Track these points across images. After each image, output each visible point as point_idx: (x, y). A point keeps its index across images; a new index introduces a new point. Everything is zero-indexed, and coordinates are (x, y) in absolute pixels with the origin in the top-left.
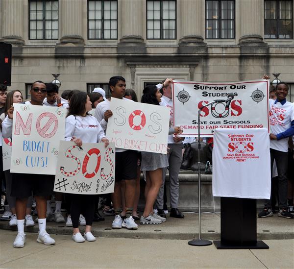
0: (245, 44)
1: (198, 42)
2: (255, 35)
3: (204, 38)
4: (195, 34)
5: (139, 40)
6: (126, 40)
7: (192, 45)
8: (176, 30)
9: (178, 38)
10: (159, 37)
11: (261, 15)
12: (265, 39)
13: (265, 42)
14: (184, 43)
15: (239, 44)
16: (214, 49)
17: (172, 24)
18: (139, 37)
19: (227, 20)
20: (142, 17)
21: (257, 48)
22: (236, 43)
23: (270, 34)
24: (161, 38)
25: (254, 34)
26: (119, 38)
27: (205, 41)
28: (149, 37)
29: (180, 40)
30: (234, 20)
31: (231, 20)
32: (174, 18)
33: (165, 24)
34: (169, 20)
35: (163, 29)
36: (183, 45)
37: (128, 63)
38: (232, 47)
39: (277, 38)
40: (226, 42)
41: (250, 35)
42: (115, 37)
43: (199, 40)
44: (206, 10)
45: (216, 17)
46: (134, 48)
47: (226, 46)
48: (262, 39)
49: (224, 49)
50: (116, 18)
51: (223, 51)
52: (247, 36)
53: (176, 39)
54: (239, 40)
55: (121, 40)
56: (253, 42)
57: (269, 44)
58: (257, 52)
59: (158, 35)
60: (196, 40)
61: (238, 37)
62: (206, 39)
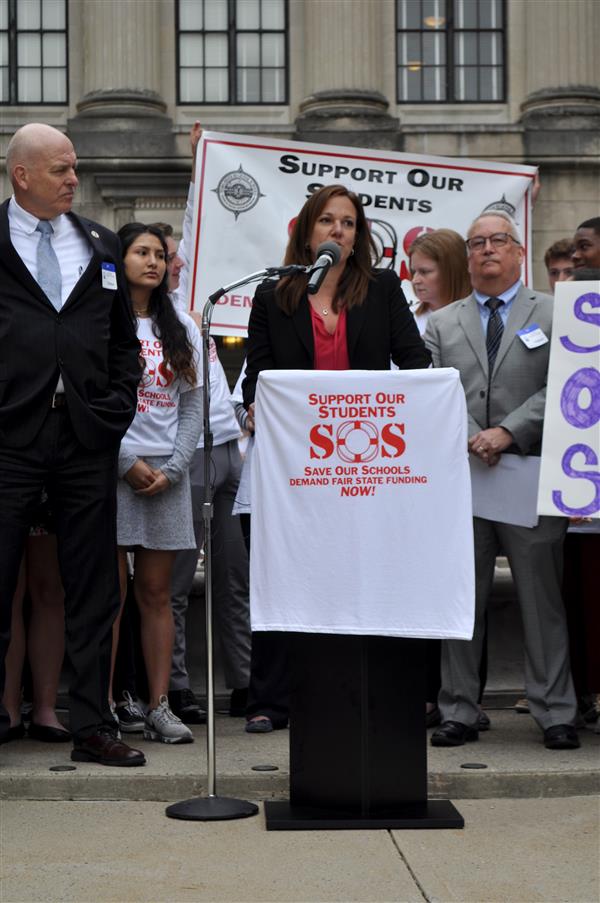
0: (544, 121)
1: (366, 116)
2: (581, 88)
3: (391, 98)
4: (359, 86)
5: (148, 108)
6: (99, 108)
7: (344, 124)
8: (286, 68)
9: (296, 98)
10: (223, 96)
14: (315, 117)
15: (520, 122)
16: (426, 140)
17: (274, 47)
18: (149, 96)
19: (478, 31)
20: (160, 23)
21: (587, 134)
22: (509, 116)
24: (233, 100)
25: (575, 82)
26: (73, 103)
27: (394, 111)
28: (186, 97)
29: (302, 107)
30: (503, 31)
31: (491, 31)
32: (282, 27)
33: (247, 47)
34: (261, 32)
35: (236, 68)
36: (311, 126)
37: (106, 193)
38: (493, 132)
40: (471, 113)
41: (560, 89)
42: (61, 97)
43: (371, 108)
45: (436, 21)
46: (130, 136)
47: (473, 129)
49: (464, 139)
50: (62, 26)
52: (550, 90)
53: (286, 102)
54: (523, 107)
55: (79, 106)
56: (573, 114)
58: (587, 151)
59: (218, 88)
60: (359, 106)
61: (516, 96)
62: (399, 102)
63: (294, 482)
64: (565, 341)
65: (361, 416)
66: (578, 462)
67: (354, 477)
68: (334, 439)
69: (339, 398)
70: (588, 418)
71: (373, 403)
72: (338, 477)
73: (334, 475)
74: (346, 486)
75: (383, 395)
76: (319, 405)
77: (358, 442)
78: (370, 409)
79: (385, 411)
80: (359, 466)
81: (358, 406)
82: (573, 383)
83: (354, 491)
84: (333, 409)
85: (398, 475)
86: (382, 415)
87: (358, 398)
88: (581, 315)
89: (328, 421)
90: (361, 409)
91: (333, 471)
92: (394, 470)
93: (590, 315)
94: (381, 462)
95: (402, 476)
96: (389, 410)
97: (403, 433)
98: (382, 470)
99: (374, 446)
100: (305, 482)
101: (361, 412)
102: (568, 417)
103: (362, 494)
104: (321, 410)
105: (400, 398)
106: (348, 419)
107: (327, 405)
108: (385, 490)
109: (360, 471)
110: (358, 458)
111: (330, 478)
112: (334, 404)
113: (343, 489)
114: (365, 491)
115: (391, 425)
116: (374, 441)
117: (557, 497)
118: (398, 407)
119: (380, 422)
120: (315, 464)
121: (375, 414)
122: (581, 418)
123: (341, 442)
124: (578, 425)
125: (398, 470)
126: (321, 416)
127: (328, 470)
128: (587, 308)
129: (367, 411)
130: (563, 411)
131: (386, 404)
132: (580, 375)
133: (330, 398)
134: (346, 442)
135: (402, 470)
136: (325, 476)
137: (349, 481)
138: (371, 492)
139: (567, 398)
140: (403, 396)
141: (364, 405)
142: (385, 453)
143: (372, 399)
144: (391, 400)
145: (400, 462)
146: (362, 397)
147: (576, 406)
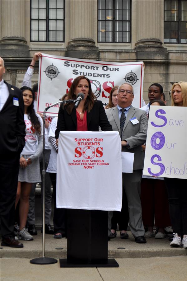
0: (142, 49)
1: (88, 46)
2: (154, 39)
3: (96, 41)
4: (86, 37)
5: (21, 42)
6: (7, 42)
7: (81, 48)
8: (64, 31)
9: (67, 40)
10: (44, 39)
11: (161, 16)
12: (165, 43)
13: (165, 47)
14: (73, 46)
15: (135, 49)
16: (106, 54)
17: (60, 25)
18: (22, 39)
19: (122, 21)
20: (25, 16)
21: (155, 53)
22: (132, 47)
23: (171, 38)
24: (47, 40)
25: (152, 37)
27: (97, 45)
28: (33, 39)
29: (69, 43)
30: (130, 21)
31: (127, 21)
32: (63, 18)
33: (52, 24)
34: (56, 20)
35: (49, 30)
36: (71, 49)
37: (8, 68)
38: (127, 52)
39: (179, 42)
40: (120, 46)
41: (147, 39)
43: (90, 44)
44: (98, 9)
45: (110, 18)
46: (16, 51)
47: (121, 51)
48: (161, 43)
49: (118, 54)
51: (116, 56)
52: (144, 39)
53: (64, 41)
54: (136, 44)
56: (151, 47)
57: (169, 49)
58: (155, 58)
59: (43, 37)
60: (86, 43)
61: (134, 41)
62: (98, 42)
63: (70, 164)
64: (152, 123)
65: (90, 145)
66: (156, 160)
67: (88, 163)
68: (82, 152)
69: (83, 140)
70: (159, 147)
71: (94, 141)
72: (83, 163)
73: (82, 162)
74: (85, 166)
75: (97, 139)
76: (77, 142)
77: (89, 153)
78: (93, 143)
79: (97, 144)
80: (89, 160)
81: (89, 142)
82: (155, 136)
83: (88, 167)
84: (82, 143)
85: (100, 163)
86: (96, 145)
87: (89, 140)
88: (157, 116)
89: (80, 146)
90: (90, 143)
91: (81, 161)
92: (99, 161)
93: (160, 116)
94: (96, 159)
95: (101, 163)
96: (98, 143)
97: (102, 150)
98: (96, 161)
99: (94, 154)
100: (73, 164)
101: (90, 144)
102: (153, 146)
103: (90, 168)
104: (78, 143)
105: (102, 140)
106: (86, 146)
107: (80, 141)
108: (97, 167)
109: (89, 161)
110: (89, 157)
111: (80, 163)
112: (82, 141)
113: (84, 166)
114: (91, 167)
115: (99, 148)
116: (94, 152)
117: (149, 170)
118: (101, 142)
119: (96, 147)
120: (76, 159)
121: (94, 145)
122: (157, 147)
123: (84, 152)
124: (156, 149)
125: (101, 161)
126: (78, 145)
127: (80, 161)
128: (159, 114)
129: (92, 144)
130: (151, 144)
131: (97, 142)
132: (157, 134)
133: (81, 140)
134: (86, 153)
135: (102, 161)
136: (79, 162)
137: (86, 164)
138: (93, 167)
139: (153, 140)
140: (102, 139)
141: (91, 142)
142: (97, 156)
143: (93, 140)
144: (99, 140)
145: (101, 159)
146: (90, 139)
147: (155, 143)
